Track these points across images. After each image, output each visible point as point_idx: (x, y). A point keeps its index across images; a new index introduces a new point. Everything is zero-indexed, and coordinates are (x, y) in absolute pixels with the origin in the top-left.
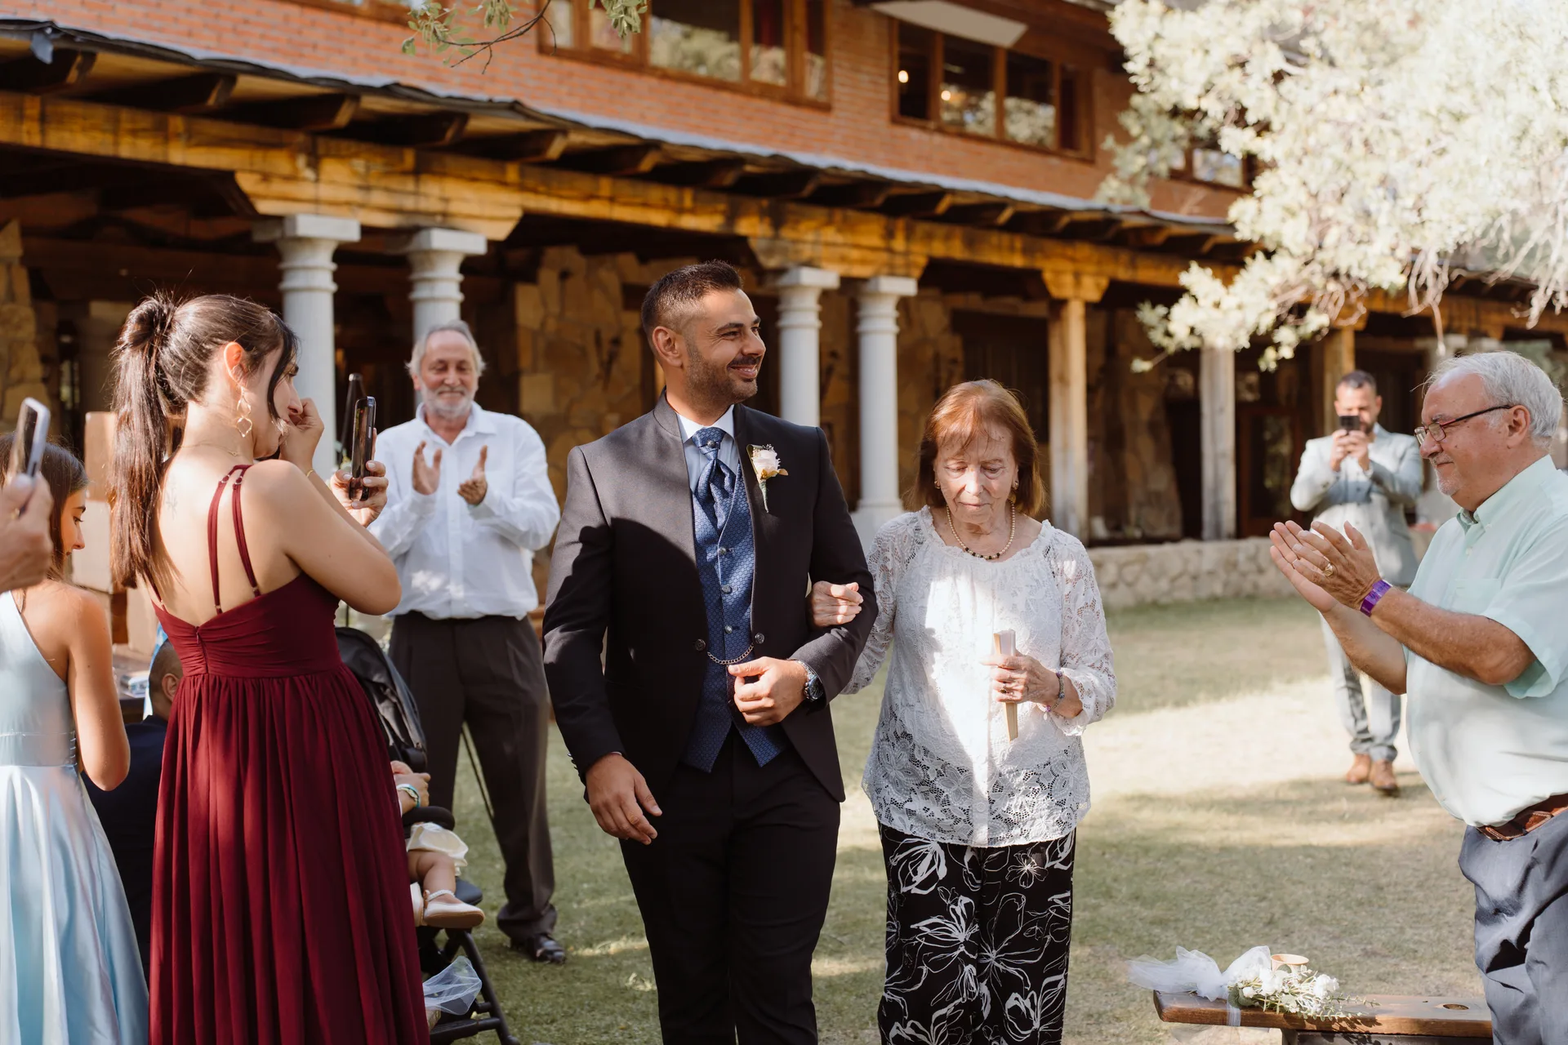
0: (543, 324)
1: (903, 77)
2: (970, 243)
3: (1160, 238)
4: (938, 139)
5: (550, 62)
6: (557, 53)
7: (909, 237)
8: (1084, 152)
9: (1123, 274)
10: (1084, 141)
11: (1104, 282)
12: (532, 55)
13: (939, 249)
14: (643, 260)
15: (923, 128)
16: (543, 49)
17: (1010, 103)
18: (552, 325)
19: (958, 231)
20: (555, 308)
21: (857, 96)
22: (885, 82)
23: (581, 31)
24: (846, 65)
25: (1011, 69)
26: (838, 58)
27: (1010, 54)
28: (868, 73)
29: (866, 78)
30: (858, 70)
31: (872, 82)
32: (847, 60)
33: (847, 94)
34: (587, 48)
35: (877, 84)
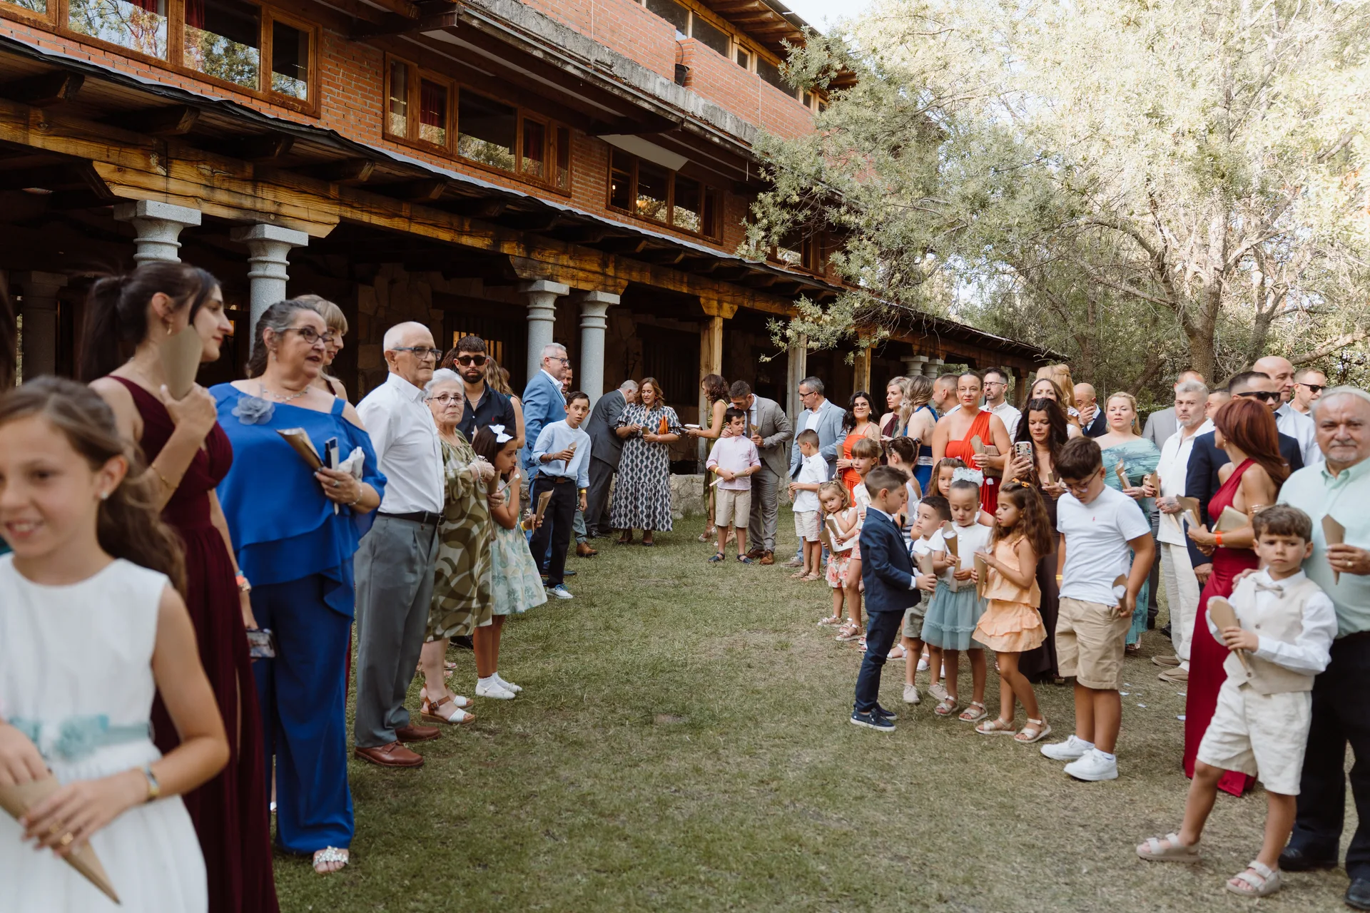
0: (376, 313)
1: (614, 187)
2: (655, 276)
3: (771, 283)
4: (633, 221)
5: (390, 145)
6: (395, 139)
7: (616, 268)
8: (717, 238)
9: (747, 304)
10: (717, 232)
11: (736, 308)
13: (636, 277)
15: (626, 214)
17: (676, 209)
18: (381, 313)
19: (649, 267)
20: (384, 302)
21: (586, 190)
22: (604, 183)
23: (412, 129)
24: (581, 170)
25: (677, 186)
26: (576, 166)
27: (678, 175)
28: (594, 177)
29: (592, 180)
30: (588, 175)
31: (596, 183)
32: (582, 167)
33: (581, 188)
34: (415, 140)
35: (599, 184)
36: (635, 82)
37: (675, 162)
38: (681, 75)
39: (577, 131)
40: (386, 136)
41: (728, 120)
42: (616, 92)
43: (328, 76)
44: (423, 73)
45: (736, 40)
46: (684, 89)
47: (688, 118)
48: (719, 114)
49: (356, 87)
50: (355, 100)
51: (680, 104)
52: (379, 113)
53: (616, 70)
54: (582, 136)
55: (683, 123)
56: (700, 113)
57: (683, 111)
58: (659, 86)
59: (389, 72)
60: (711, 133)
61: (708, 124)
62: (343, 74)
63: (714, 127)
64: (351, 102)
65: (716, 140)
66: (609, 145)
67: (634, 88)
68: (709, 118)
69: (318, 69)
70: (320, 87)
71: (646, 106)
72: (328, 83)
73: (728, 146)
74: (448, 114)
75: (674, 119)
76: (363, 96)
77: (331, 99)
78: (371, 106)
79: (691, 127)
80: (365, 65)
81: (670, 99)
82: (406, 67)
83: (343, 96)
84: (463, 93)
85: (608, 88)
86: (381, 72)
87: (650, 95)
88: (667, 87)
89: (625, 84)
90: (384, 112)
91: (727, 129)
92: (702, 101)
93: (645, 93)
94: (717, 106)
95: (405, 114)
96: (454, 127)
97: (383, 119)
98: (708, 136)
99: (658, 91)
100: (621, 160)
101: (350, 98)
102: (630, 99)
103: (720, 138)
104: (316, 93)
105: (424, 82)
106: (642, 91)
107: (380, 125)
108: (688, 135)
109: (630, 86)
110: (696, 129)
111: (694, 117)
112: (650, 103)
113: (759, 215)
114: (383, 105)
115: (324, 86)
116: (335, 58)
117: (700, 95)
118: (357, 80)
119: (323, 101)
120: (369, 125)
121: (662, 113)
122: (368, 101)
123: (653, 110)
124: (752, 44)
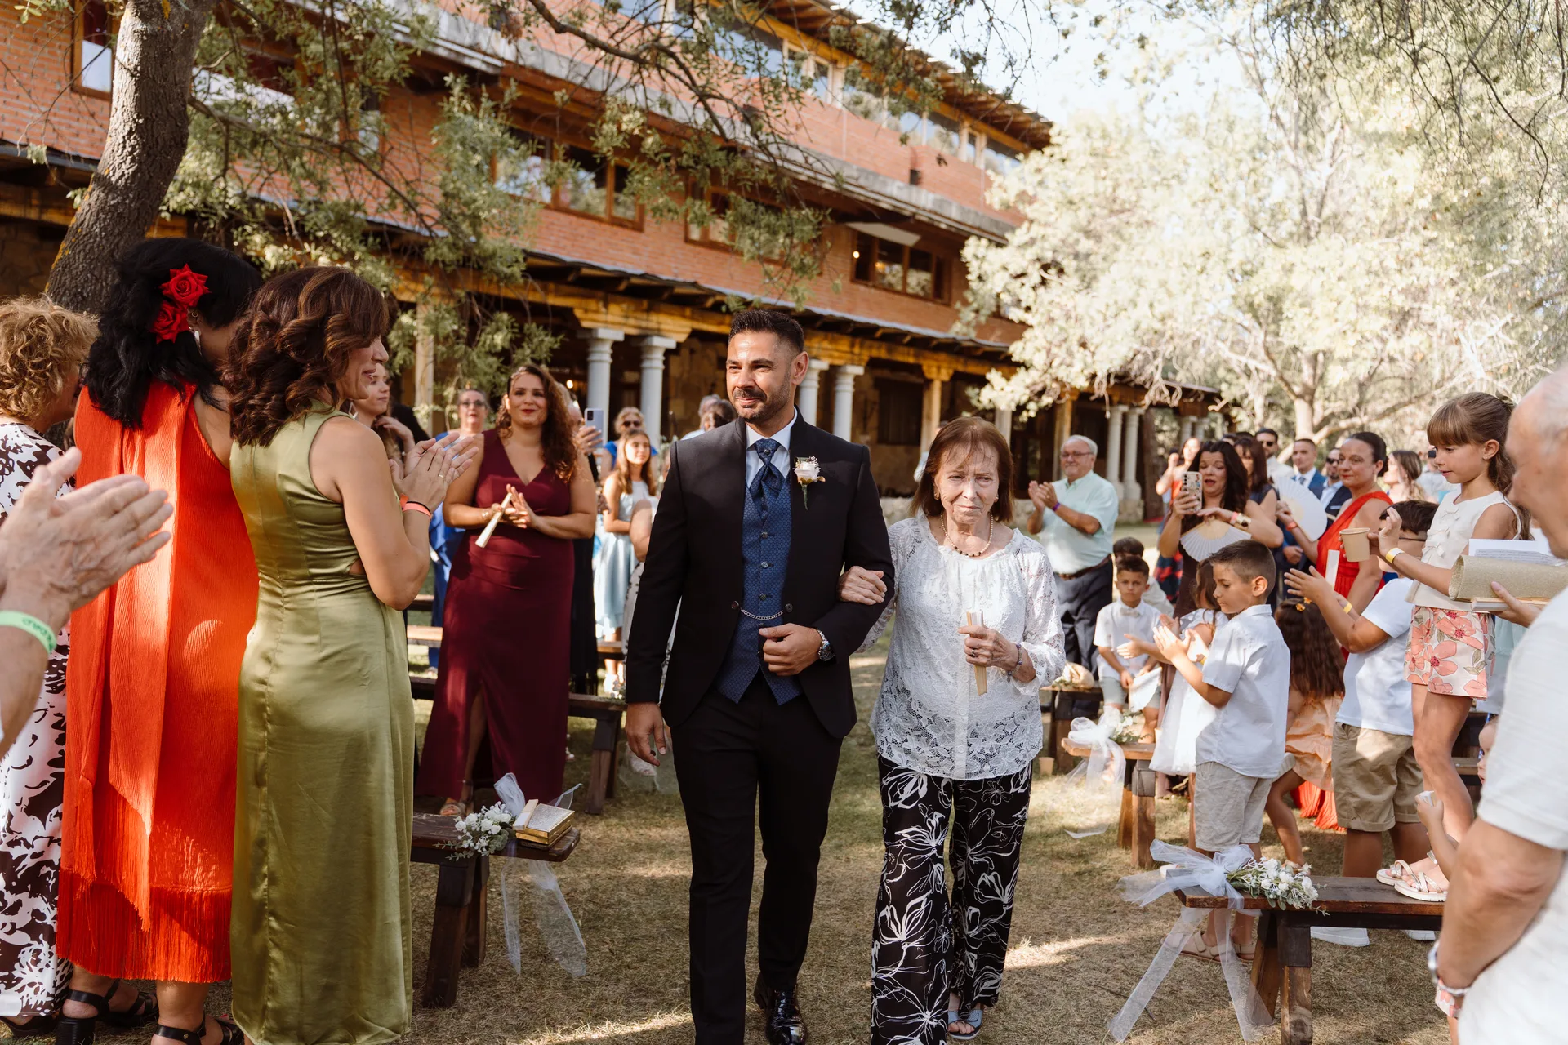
1: (856, 255)
2: (889, 351)
3: (979, 352)
4: (873, 291)
5: (690, 247)
6: (693, 242)
7: (861, 347)
8: (946, 300)
9: (961, 368)
10: (946, 295)
11: (951, 372)
12: (681, 243)
13: (875, 353)
15: (867, 285)
16: (687, 240)
17: (909, 270)
18: (685, 376)
19: (884, 345)
24: (832, 253)
25: (911, 256)
27: (911, 250)
28: (841, 257)
29: (839, 259)
30: (836, 256)
31: (842, 262)
32: (833, 251)
35: (845, 263)
36: (877, 188)
37: (908, 239)
38: (915, 178)
41: (953, 209)
44: (714, 189)
45: (967, 124)
46: (917, 188)
47: (920, 211)
48: (947, 206)
51: (913, 201)
52: (683, 223)
53: (862, 182)
54: (832, 225)
55: (915, 215)
56: (929, 206)
57: (915, 207)
58: (894, 191)
60: (938, 221)
61: (936, 214)
63: (941, 216)
65: (943, 226)
66: (855, 231)
67: (876, 193)
68: (936, 210)
70: (644, 208)
71: (885, 206)
73: (953, 230)
75: (907, 213)
79: (922, 217)
81: (903, 197)
85: (855, 196)
87: (888, 197)
88: (902, 189)
90: (686, 223)
91: (953, 216)
92: (931, 196)
93: (884, 196)
94: (945, 199)
97: (686, 228)
98: (936, 223)
99: (895, 193)
102: (871, 200)
103: (947, 225)
104: (641, 214)
105: (715, 196)
106: (882, 195)
107: (683, 232)
108: (920, 224)
109: (873, 192)
110: (926, 218)
111: (924, 210)
112: (888, 203)
113: (971, 299)
117: (930, 191)
119: (646, 219)
120: (676, 234)
121: (898, 209)
123: (891, 207)
124: (982, 126)
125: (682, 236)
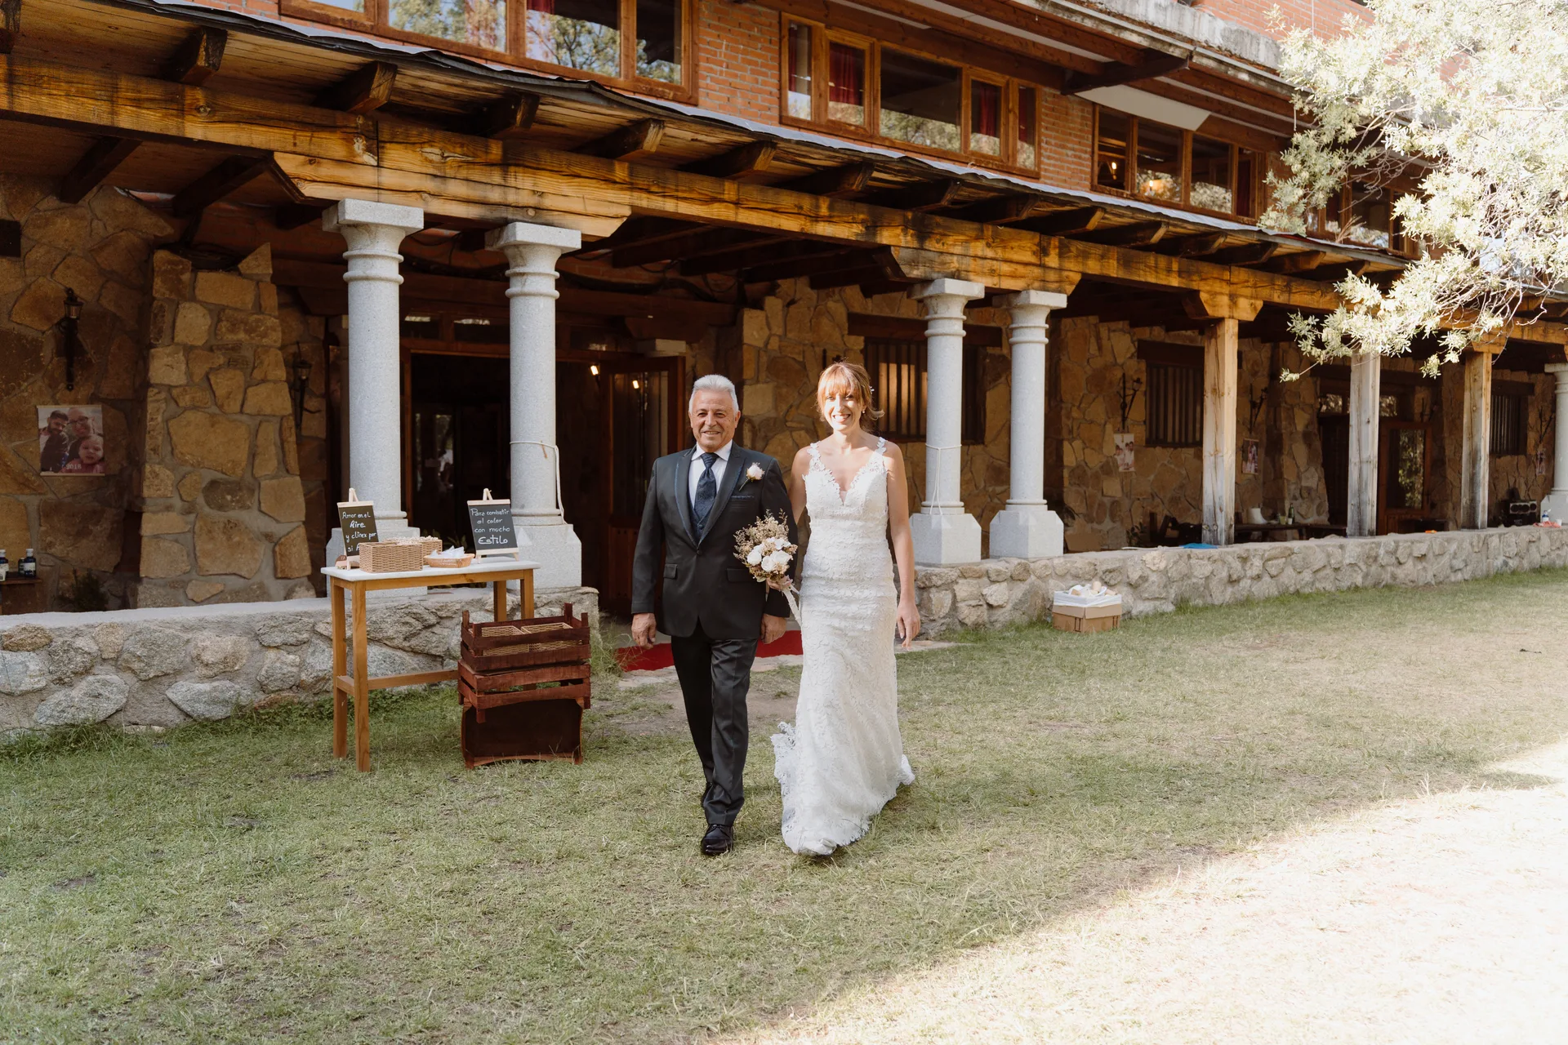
0: (767, 344)
2: (1126, 263)
3: (1314, 264)
7: (1061, 256)
9: (1278, 297)
11: (1259, 304)
13: (1094, 267)
14: (867, 293)
16: (783, 120)
18: (774, 344)
19: (1114, 251)
20: (778, 330)
21: (1062, 167)
22: (1087, 156)
23: (818, 108)
24: (1053, 142)
25: (1196, 155)
26: (1046, 136)
27: (1197, 138)
28: (1073, 149)
29: (1070, 153)
30: (1064, 147)
31: (1075, 156)
32: (1055, 138)
33: (1054, 166)
34: (823, 121)
35: (1080, 158)
37: (1190, 118)
39: (1047, 90)
40: (785, 120)
41: (1262, 47)
42: (1088, 23)
43: (707, 51)
44: (832, 35)
46: (1193, 9)
47: (1199, 50)
48: (1247, 40)
49: (744, 60)
50: (743, 78)
51: (1187, 33)
52: (775, 91)
54: (1054, 96)
55: (1191, 57)
56: (1217, 41)
57: (1191, 41)
58: (1154, 8)
59: (786, 40)
60: (1235, 67)
61: (1231, 56)
62: (727, 46)
63: (1241, 59)
64: (738, 81)
65: (1244, 77)
66: (1094, 104)
67: (1115, 15)
68: (1232, 48)
69: (694, 43)
70: (697, 65)
71: (1135, 39)
72: (708, 60)
73: (1263, 84)
74: (867, 85)
75: (1177, 53)
76: (753, 72)
77: (712, 79)
78: (765, 83)
79: (1205, 62)
80: (755, 32)
81: (1170, 25)
82: (810, 28)
83: (727, 74)
84: (886, 55)
85: (1077, 19)
86: (775, 39)
87: (1140, 24)
88: (1165, 9)
89: (1101, 11)
90: (780, 89)
91: (1261, 60)
92: (1220, 24)
93: (1133, 21)
94: (1245, 29)
95: (809, 92)
96: (875, 100)
97: (780, 98)
98: (1231, 72)
99: (1153, 17)
100: (1112, 123)
101: (736, 76)
102: (1109, 30)
103: (1250, 73)
104: (693, 75)
105: (835, 46)
106: (1127, 19)
107: (776, 106)
108: (1201, 76)
109: (1109, 13)
110: (1212, 64)
111: (1209, 47)
112: (1140, 34)
113: (1296, 168)
114: (780, 81)
115: (703, 64)
116: (717, 28)
117: (1217, 15)
118: (744, 52)
119: (702, 82)
120: (762, 108)
121: (1158, 47)
122: (760, 78)
123: (1145, 43)
125: (775, 113)
